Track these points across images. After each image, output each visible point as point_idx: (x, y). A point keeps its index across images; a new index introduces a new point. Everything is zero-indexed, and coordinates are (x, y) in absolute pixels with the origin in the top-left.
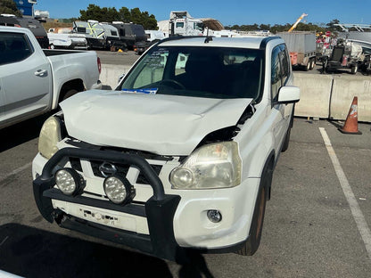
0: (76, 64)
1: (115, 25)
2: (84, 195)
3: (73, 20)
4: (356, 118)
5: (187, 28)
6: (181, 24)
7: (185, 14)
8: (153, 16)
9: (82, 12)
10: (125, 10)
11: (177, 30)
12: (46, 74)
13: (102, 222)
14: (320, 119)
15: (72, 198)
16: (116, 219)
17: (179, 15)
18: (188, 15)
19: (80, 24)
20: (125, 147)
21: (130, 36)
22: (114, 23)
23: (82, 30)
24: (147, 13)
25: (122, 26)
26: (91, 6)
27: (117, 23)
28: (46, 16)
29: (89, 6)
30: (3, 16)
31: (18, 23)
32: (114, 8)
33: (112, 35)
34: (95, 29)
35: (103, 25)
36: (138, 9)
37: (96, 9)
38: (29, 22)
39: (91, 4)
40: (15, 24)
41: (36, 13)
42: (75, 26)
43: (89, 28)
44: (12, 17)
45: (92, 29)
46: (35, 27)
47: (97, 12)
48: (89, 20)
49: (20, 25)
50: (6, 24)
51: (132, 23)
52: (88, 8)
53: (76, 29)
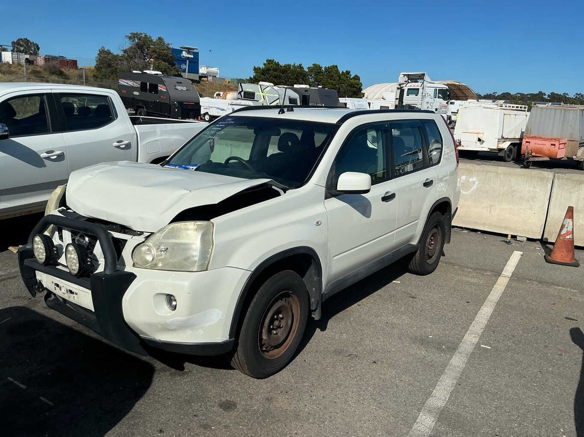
0: (174, 137)
1: (296, 90)
2: (59, 267)
3: (241, 81)
4: (572, 241)
5: (423, 97)
6: (415, 91)
7: (421, 77)
8: (357, 78)
9: (256, 70)
10: (316, 69)
11: (408, 100)
12: (128, 146)
13: (66, 296)
14: (529, 239)
15: (43, 268)
16: (76, 294)
17: (412, 78)
18: (427, 78)
19: (248, 88)
20: (105, 219)
22: (295, 86)
23: (250, 96)
24: (348, 73)
25: (306, 90)
26: (270, 62)
27: (301, 87)
28: (215, 75)
29: (267, 61)
30: (146, 73)
31: (163, 83)
32: (301, 64)
33: (290, 103)
34: (267, 95)
35: (279, 88)
36: (336, 66)
37: (275, 66)
38: (177, 83)
39: (269, 59)
40: (159, 85)
41: (202, 70)
42: (241, 90)
43: (259, 92)
44: (157, 74)
45: (264, 94)
46: (184, 89)
47: (275, 70)
48: (261, 82)
49: (165, 86)
50: (148, 83)
51: (321, 87)
52: (264, 64)
53: (242, 93)
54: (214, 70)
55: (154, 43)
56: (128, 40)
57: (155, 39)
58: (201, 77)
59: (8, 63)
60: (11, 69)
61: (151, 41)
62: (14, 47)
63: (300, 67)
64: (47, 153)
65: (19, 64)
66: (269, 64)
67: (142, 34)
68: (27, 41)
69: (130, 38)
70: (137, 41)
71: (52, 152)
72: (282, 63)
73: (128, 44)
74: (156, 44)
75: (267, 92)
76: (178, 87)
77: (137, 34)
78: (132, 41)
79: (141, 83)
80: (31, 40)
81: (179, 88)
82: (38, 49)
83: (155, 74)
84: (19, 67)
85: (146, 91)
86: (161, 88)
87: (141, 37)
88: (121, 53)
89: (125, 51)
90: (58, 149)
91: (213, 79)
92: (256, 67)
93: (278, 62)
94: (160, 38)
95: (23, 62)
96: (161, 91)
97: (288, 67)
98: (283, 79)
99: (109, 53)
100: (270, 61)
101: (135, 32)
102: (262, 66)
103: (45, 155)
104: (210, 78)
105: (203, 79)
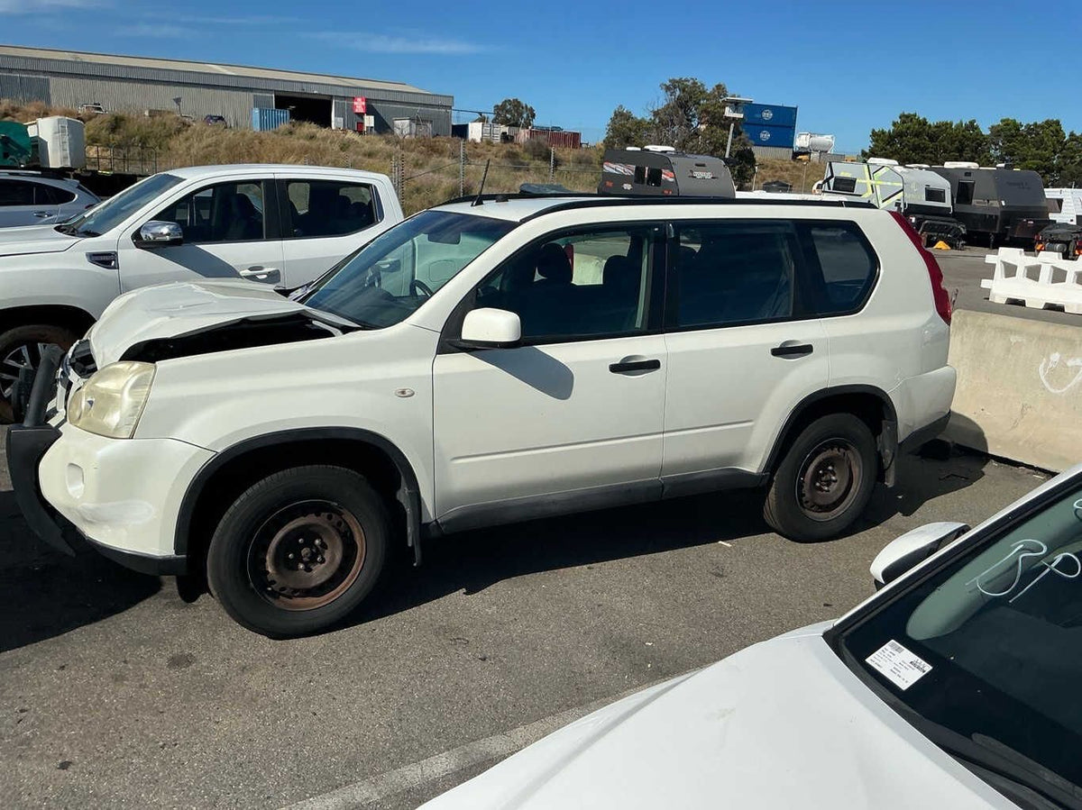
1: (946, 174)
9: (876, 136)
10: (1009, 132)
19: (844, 170)
21: (988, 203)
22: (948, 165)
23: (845, 186)
25: (968, 173)
26: (907, 118)
27: (958, 166)
28: (825, 149)
29: (900, 117)
30: (648, 150)
31: (670, 167)
32: (974, 121)
33: (927, 199)
34: (879, 182)
35: (905, 170)
36: (1058, 123)
37: (917, 127)
38: (697, 165)
39: (906, 113)
40: (663, 171)
41: (801, 141)
42: (830, 175)
43: (865, 179)
44: (666, 152)
45: (873, 182)
46: (708, 176)
47: (917, 135)
48: (871, 158)
49: (673, 171)
50: (647, 168)
51: (1003, 165)
52: (894, 124)
53: (832, 181)
54: (826, 139)
55: (709, 95)
56: (664, 91)
57: (709, 88)
58: (795, 155)
59: (474, 140)
60: (477, 150)
61: (703, 92)
62: (498, 114)
63: (972, 126)
64: (251, 269)
65: (489, 143)
66: (904, 122)
67: (688, 81)
68: (517, 104)
69: (668, 88)
70: (678, 93)
71: (261, 268)
72: (932, 121)
73: (662, 100)
74: (711, 97)
75: (881, 179)
76: (696, 174)
77: (680, 81)
78: (669, 93)
79: (637, 168)
80: (523, 103)
81: (699, 174)
82: (533, 116)
83: (662, 152)
84: (489, 147)
85: (643, 182)
86: (666, 176)
87: (687, 86)
88: (648, 117)
89: (656, 114)
90: (271, 264)
91: (820, 156)
92: (877, 131)
93: (925, 119)
94: (719, 87)
95: (497, 139)
96: (666, 180)
97: (943, 128)
98: (931, 152)
99: (628, 117)
100: (907, 116)
101: (677, 79)
102: (889, 128)
103: (248, 272)
104: (815, 156)
105: (800, 157)
